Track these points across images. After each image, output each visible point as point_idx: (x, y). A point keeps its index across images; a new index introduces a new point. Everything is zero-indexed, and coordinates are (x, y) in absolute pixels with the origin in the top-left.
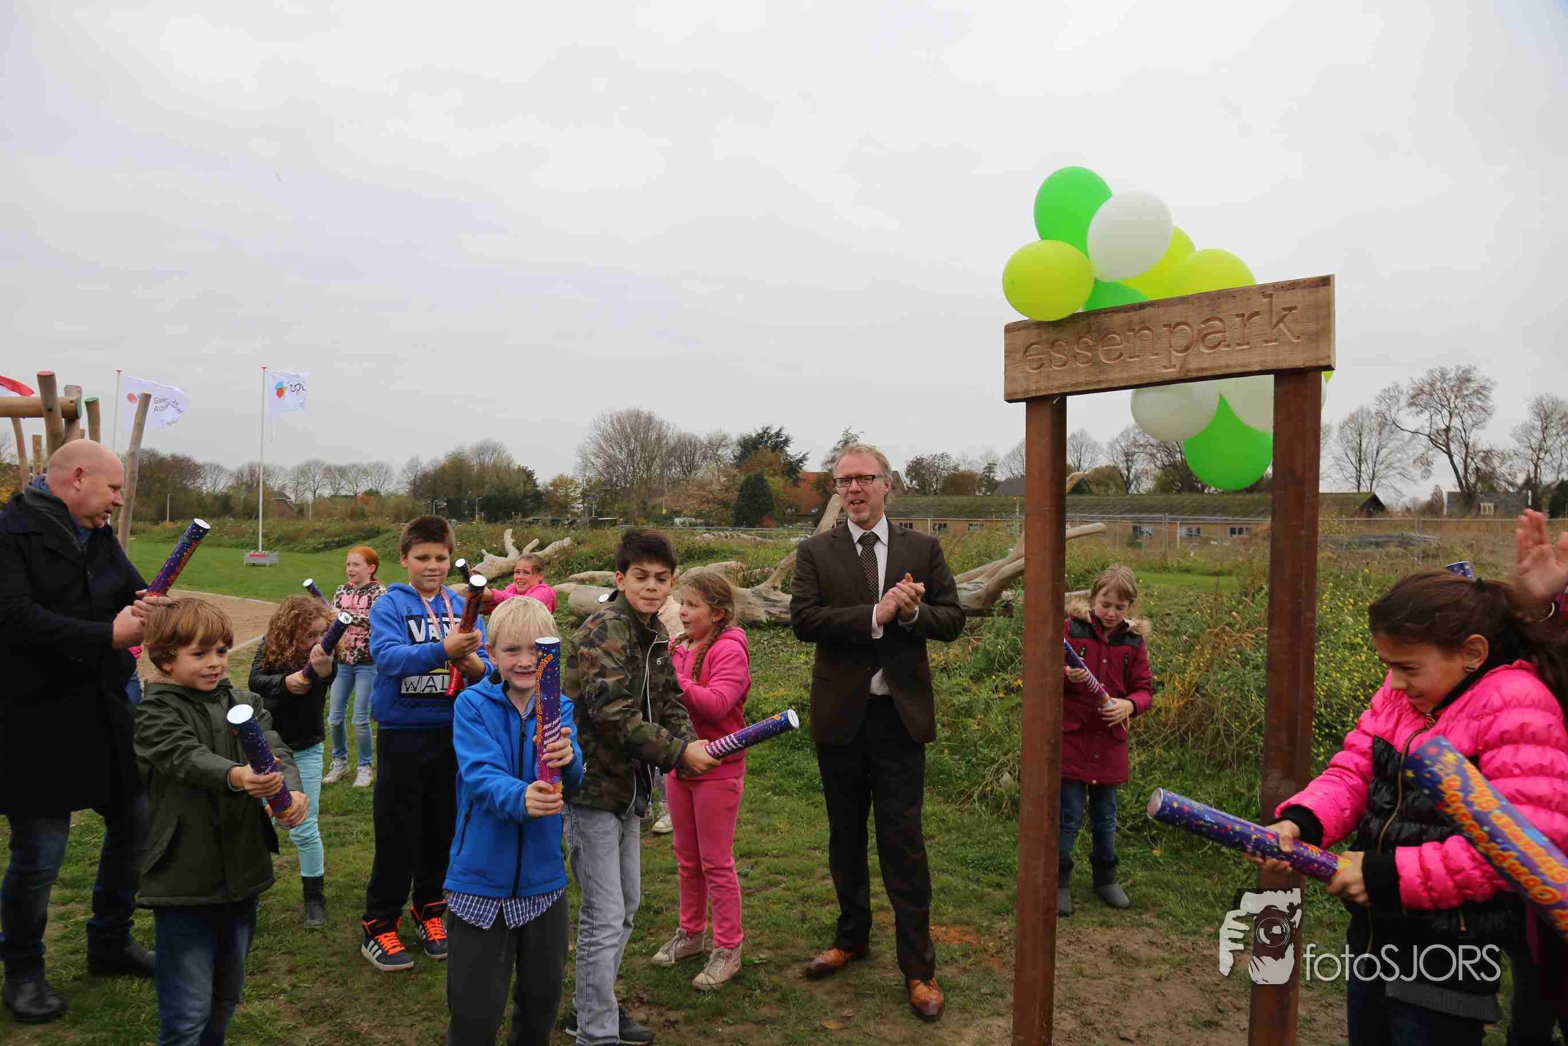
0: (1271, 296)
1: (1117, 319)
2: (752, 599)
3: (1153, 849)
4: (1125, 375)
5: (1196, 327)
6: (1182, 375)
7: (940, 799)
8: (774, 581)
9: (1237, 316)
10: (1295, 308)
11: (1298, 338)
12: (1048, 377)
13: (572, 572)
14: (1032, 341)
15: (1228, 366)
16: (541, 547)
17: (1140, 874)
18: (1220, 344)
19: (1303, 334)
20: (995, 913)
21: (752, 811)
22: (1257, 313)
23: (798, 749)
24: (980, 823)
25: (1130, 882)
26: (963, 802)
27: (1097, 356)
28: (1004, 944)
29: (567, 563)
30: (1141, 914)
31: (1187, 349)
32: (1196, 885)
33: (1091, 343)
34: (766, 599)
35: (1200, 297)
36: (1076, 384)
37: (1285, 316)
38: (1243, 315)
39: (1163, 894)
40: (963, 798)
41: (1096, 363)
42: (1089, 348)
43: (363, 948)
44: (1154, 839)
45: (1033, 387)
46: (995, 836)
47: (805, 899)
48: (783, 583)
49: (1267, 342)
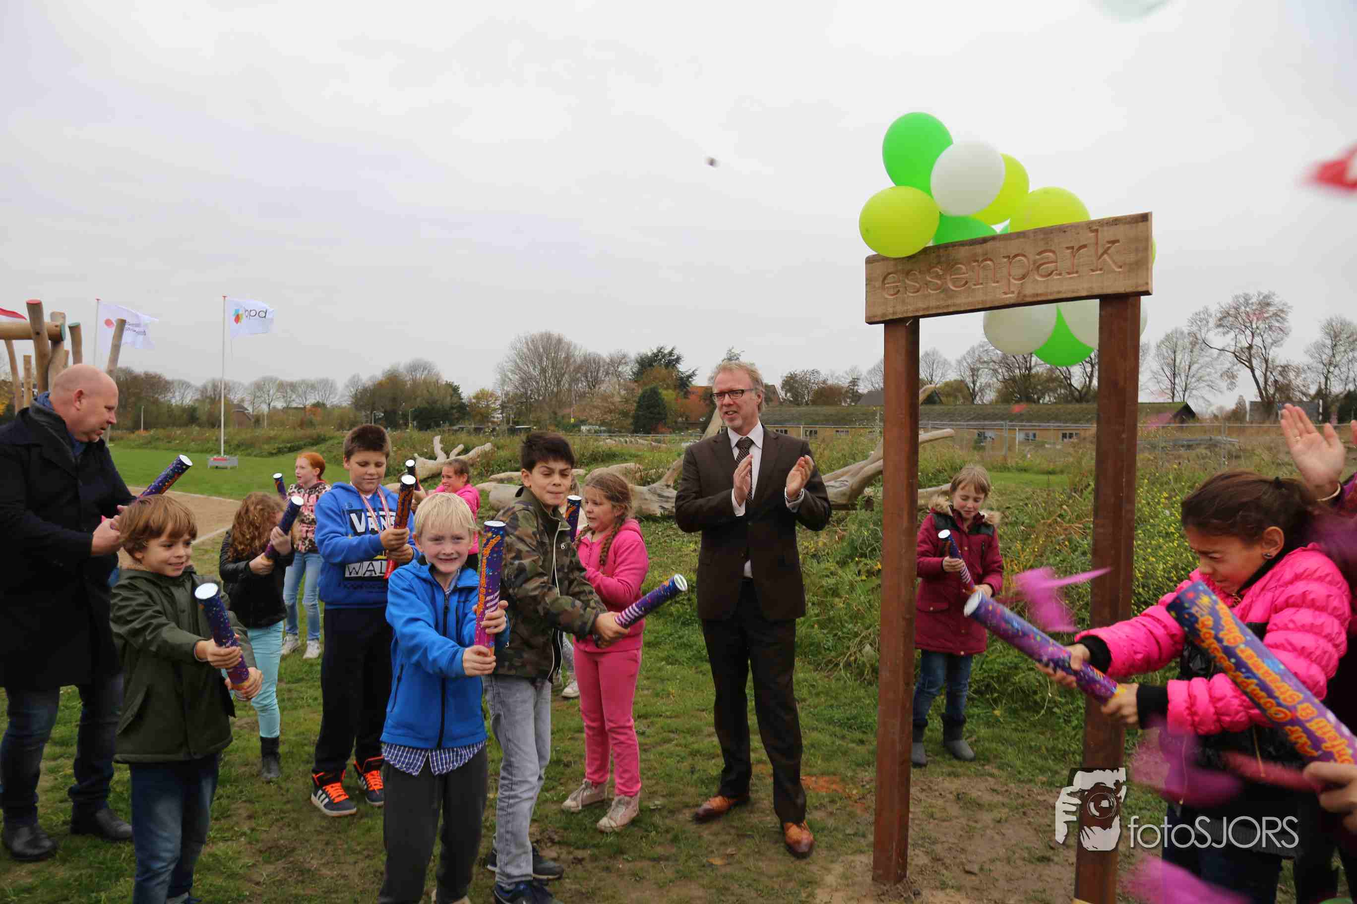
0: (1097, 231)
1: (963, 252)
2: (649, 496)
3: (994, 709)
4: (970, 299)
5: (1032, 257)
6: (1020, 301)
7: (811, 667)
8: (667, 481)
9: (1068, 248)
10: (1118, 241)
11: (1121, 267)
12: (903, 302)
13: (493, 473)
14: (890, 271)
15: (1059, 292)
16: (466, 451)
17: (983, 731)
18: (1052, 272)
19: (1125, 264)
20: (858, 765)
21: (648, 678)
22: (1084, 246)
23: (688, 625)
24: (845, 688)
25: (974, 738)
26: (830, 670)
27: (946, 283)
28: (866, 792)
29: (488, 464)
30: (984, 765)
31: (1023, 277)
32: (1031, 740)
33: (941, 273)
34: (660, 496)
35: (1036, 231)
36: (928, 308)
37: (1109, 248)
38: (1072, 248)
39: (1002, 748)
40: (830, 666)
41: (946, 290)
42: (938, 277)
43: (313, 796)
44: (995, 701)
45: (891, 310)
46: (859, 699)
47: (694, 754)
48: (675, 481)
49: (1093, 271)
